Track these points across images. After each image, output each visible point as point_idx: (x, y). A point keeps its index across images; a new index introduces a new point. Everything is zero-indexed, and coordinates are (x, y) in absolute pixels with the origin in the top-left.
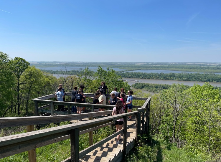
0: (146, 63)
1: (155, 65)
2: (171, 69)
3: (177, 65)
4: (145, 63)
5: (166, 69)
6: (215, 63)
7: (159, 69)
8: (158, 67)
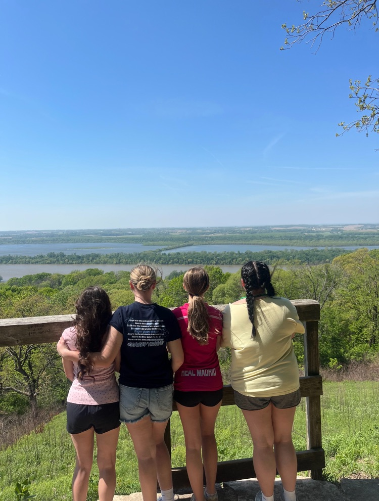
0: (190, 229)
1: (211, 233)
2: (253, 242)
3: (256, 233)
4: (187, 229)
5: (243, 242)
6: (325, 226)
7: (229, 242)
8: (224, 238)
